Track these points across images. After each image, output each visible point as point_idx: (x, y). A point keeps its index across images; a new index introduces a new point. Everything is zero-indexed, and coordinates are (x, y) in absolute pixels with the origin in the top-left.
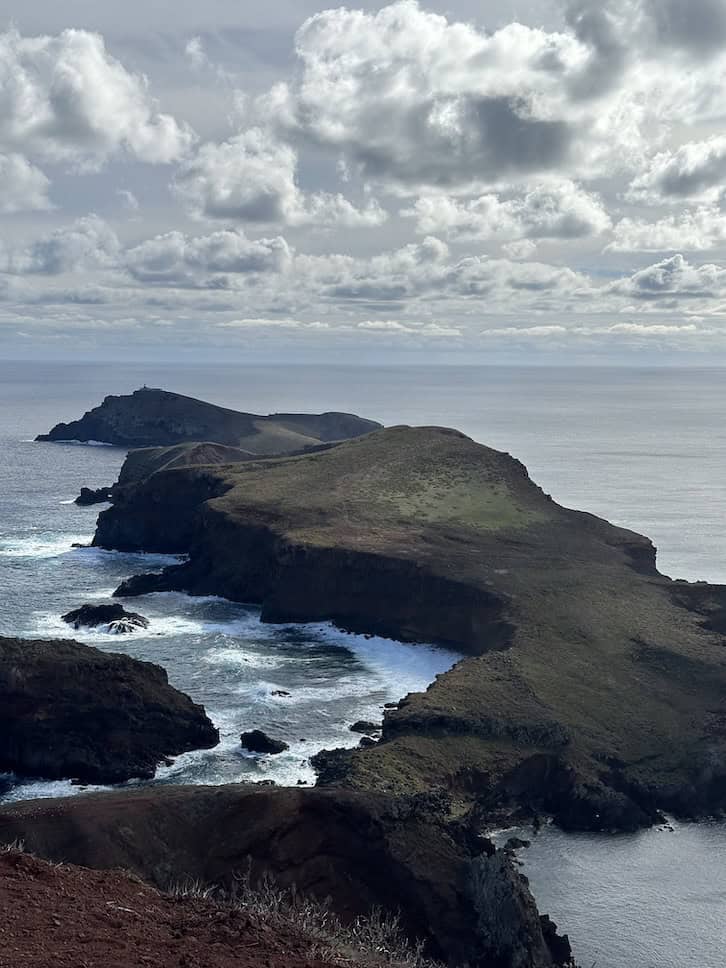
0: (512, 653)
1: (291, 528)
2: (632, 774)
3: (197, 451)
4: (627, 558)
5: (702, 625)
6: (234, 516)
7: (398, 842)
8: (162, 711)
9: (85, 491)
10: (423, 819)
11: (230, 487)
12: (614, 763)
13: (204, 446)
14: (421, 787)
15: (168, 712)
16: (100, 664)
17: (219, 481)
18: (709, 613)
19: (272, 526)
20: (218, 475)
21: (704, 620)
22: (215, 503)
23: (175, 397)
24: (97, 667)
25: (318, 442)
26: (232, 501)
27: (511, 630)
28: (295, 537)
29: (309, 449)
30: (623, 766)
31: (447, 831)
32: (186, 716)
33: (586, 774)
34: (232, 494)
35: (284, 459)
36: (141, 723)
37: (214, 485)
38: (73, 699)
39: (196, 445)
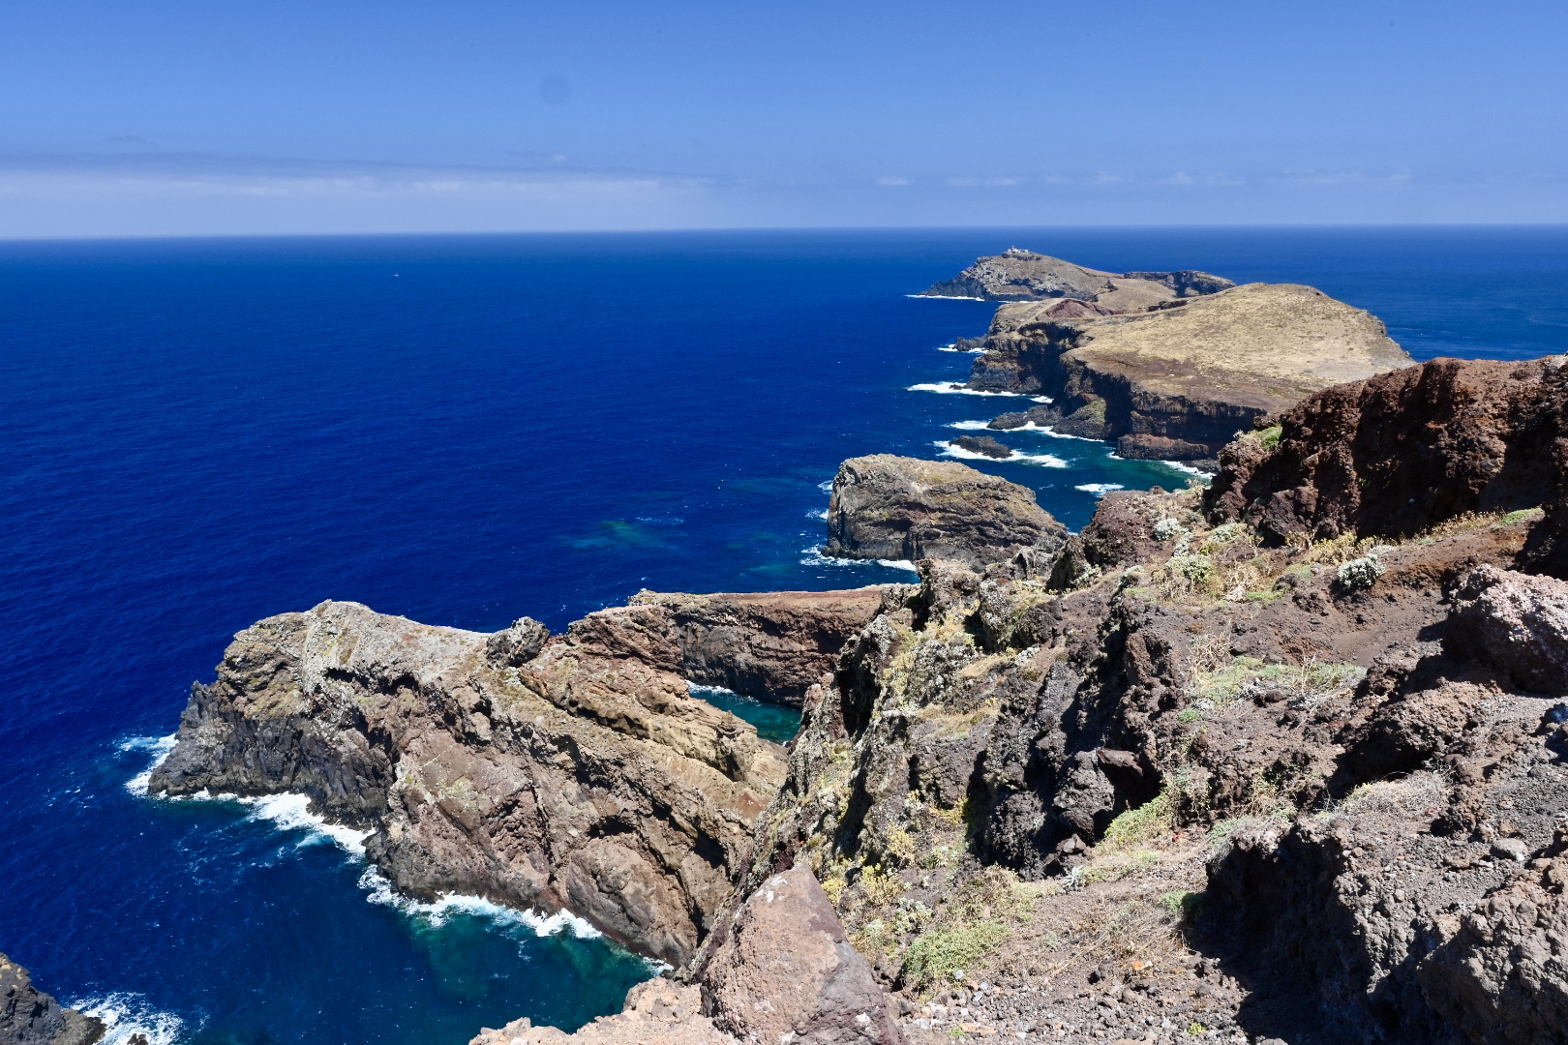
1: (1147, 376)
3: (1060, 307)
6: (1091, 365)
8: (1030, 525)
11: (1092, 339)
13: (1067, 302)
16: (981, 484)
17: (1082, 332)
19: (1128, 376)
20: (1077, 329)
22: (1076, 353)
24: (979, 486)
25: (1173, 300)
26: (1091, 351)
28: (1149, 385)
29: (1162, 306)
34: (1092, 346)
35: (1142, 314)
36: (1013, 534)
37: (1073, 336)
38: (959, 511)
39: (1057, 301)
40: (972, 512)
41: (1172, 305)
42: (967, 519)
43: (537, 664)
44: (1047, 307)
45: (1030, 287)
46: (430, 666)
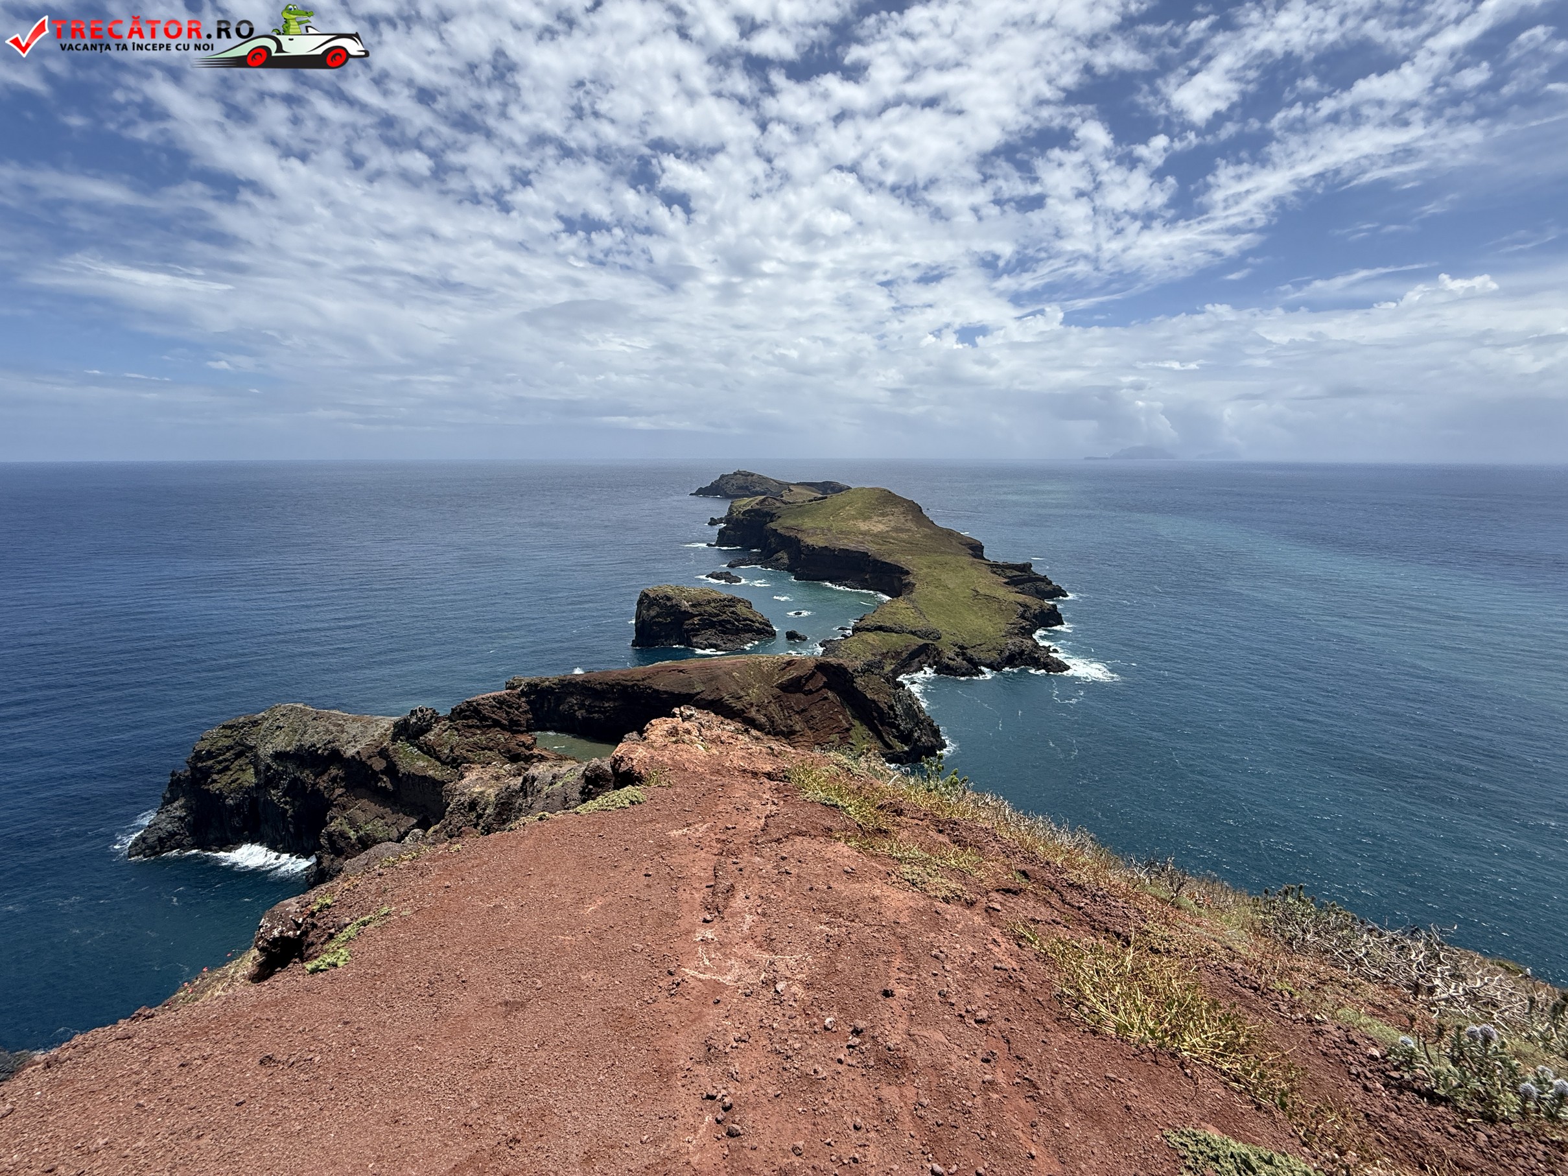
0: (914, 596)
1: (808, 536)
2: (969, 652)
3: (764, 500)
4: (971, 552)
5: (1005, 583)
6: (780, 532)
7: (859, 682)
8: (749, 620)
9: (712, 519)
10: (873, 672)
11: (779, 517)
12: (962, 647)
13: (767, 498)
14: (870, 658)
15: (753, 622)
17: (774, 514)
18: (1009, 577)
19: (799, 536)
20: (774, 511)
21: (1006, 580)
22: (772, 525)
23: (753, 475)
24: (720, 600)
25: (821, 496)
26: (780, 524)
27: (914, 585)
28: (810, 541)
29: (816, 499)
30: (966, 648)
31: (884, 678)
32: (760, 623)
33: (949, 653)
34: (780, 520)
35: (805, 504)
37: (772, 516)
38: (710, 615)
39: (763, 497)
40: (718, 615)
41: (822, 498)
42: (715, 619)
43: (431, 736)
44: (757, 501)
45: (749, 490)
46: (353, 744)
